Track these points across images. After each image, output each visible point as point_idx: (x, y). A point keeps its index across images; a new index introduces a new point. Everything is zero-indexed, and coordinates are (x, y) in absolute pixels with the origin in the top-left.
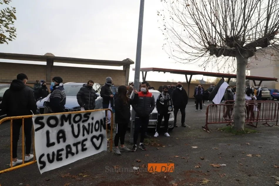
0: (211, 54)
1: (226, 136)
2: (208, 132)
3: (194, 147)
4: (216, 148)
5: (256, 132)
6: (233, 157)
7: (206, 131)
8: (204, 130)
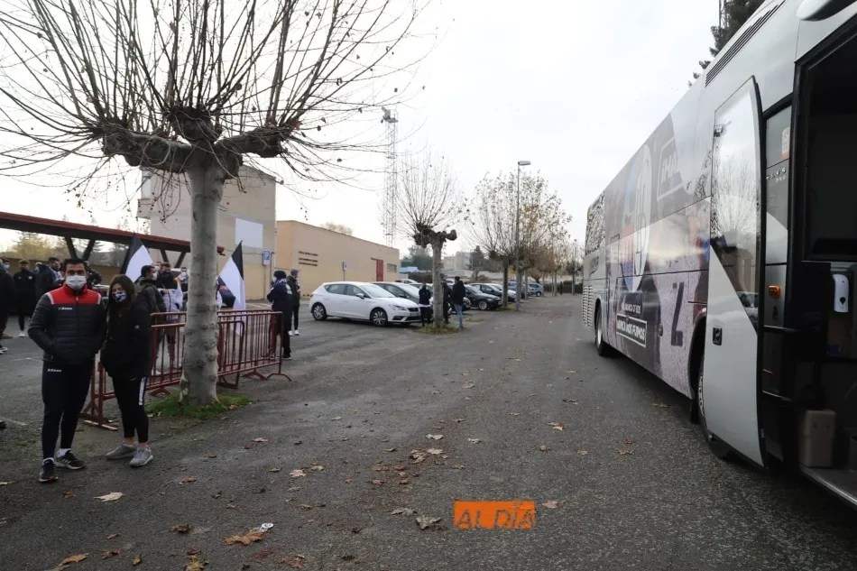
0: (109, 152)
1: (179, 432)
2: (107, 429)
3: (107, 498)
4: (190, 479)
5: (248, 402)
6: (263, 491)
7: (99, 426)
8: (90, 425)
